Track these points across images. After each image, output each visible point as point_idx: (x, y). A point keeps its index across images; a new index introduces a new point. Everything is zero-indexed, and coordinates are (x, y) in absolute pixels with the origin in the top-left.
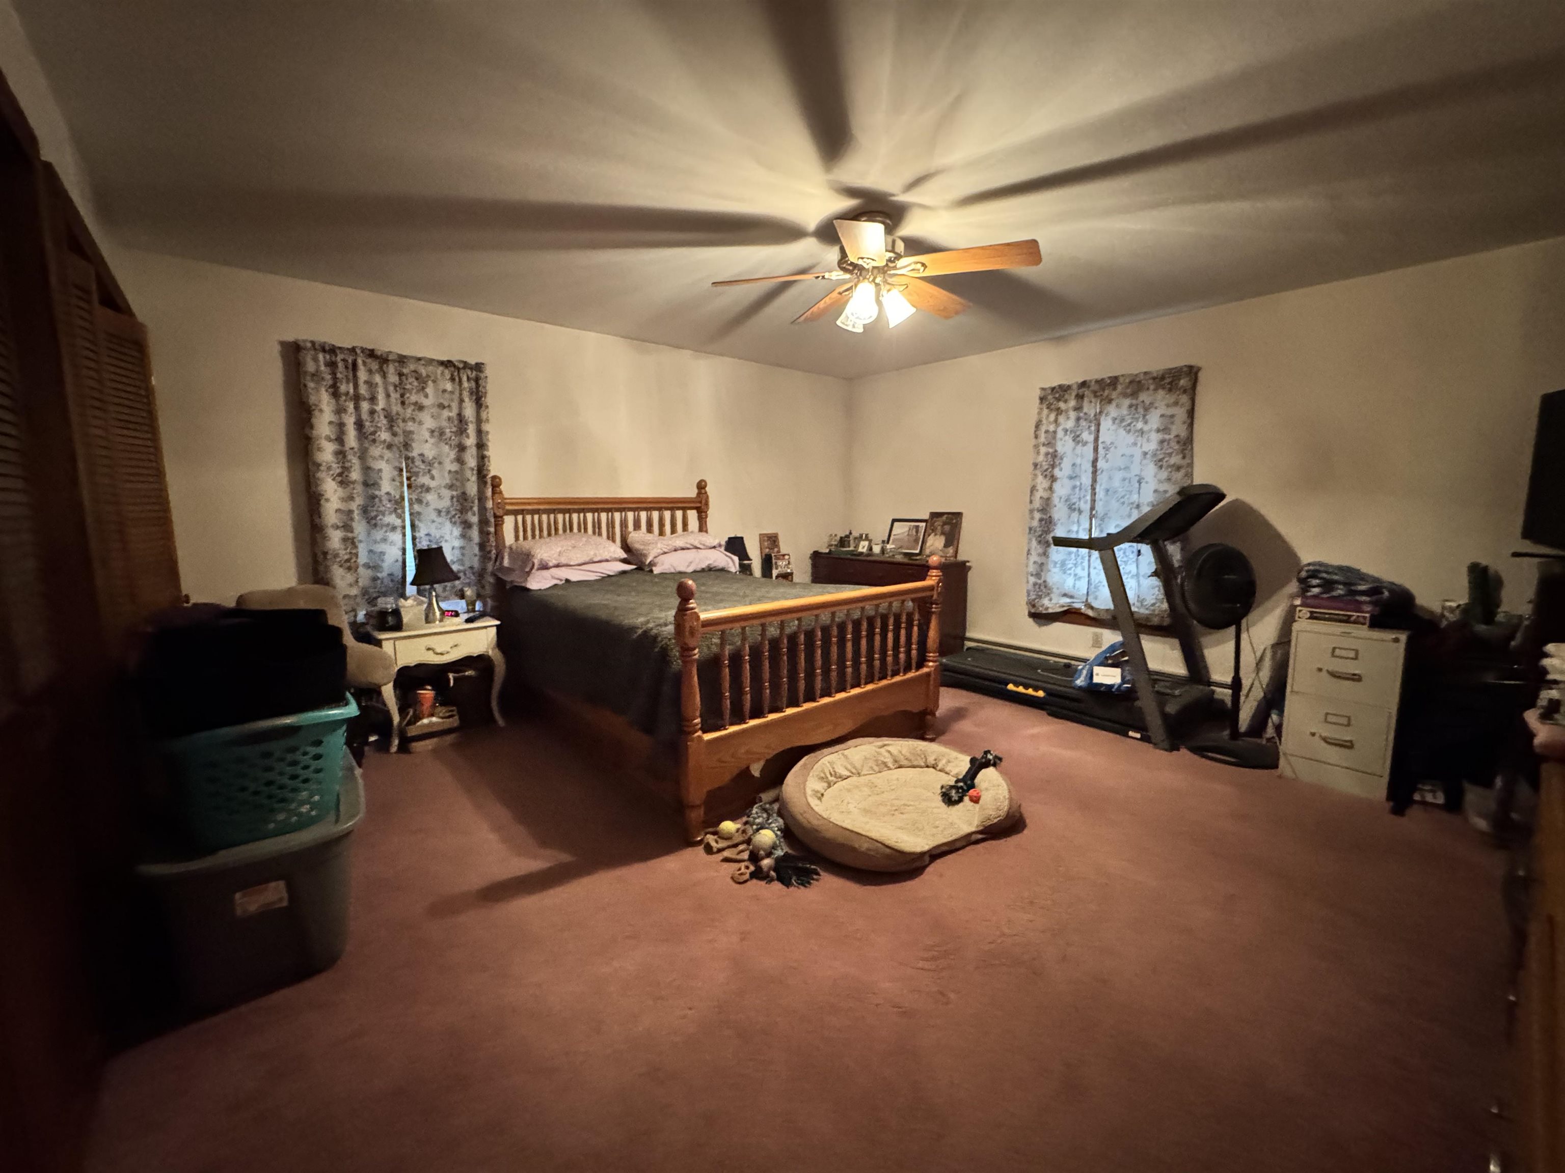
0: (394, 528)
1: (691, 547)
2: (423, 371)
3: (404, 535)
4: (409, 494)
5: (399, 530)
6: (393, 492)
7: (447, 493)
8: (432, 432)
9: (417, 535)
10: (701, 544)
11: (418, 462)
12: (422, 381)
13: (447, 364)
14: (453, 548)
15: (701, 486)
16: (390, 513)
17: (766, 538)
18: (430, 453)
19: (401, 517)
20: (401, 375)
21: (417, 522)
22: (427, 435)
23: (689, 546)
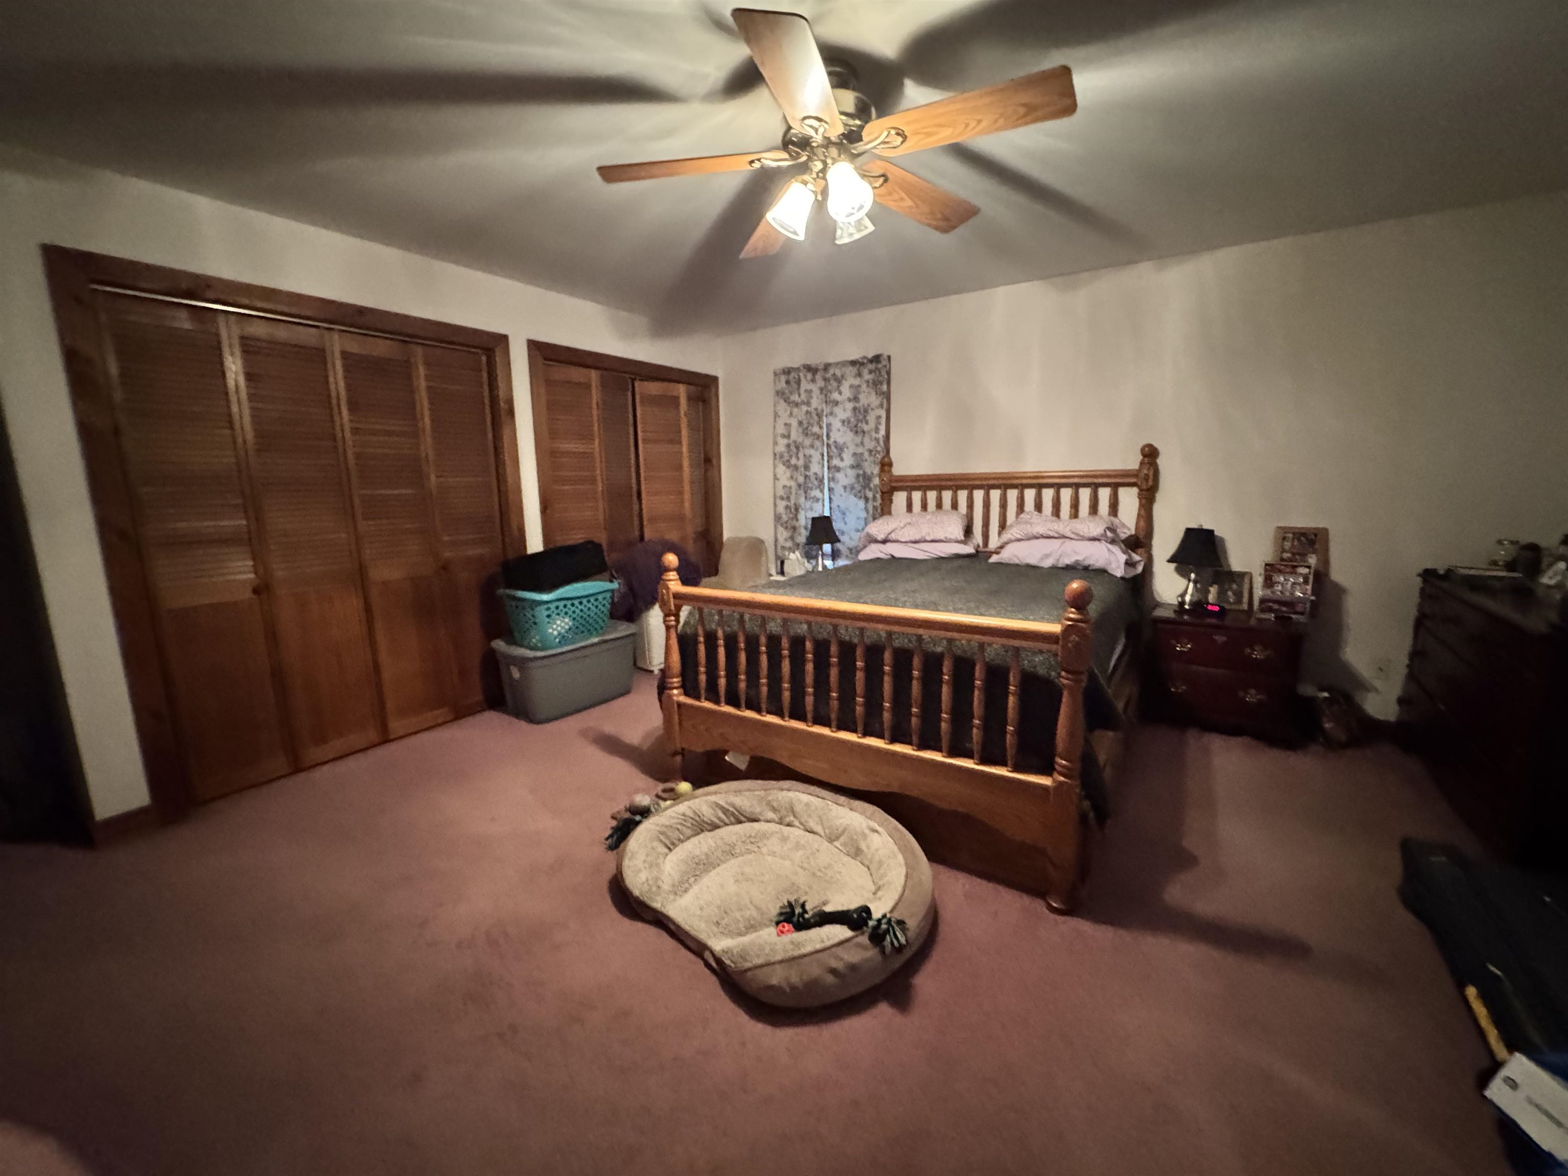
0: (818, 500)
1: (1056, 535)
2: (838, 373)
3: (823, 506)
4: (828, 473)
5: (821, 502)
6: (819, 473)
7: (852, 473)
8: (843, 422)
9: (832, 506)
10: (1073, 533)
11: (833, 447)
12: (839, 381)
13: (853, 363)
14: (858, 518)
15: (1150, 454)
16: (816, 489)
17: (1291, 535)
18: (841, 441)
19: (822, 491)
20: (825, 379)
21: (832, 497)
22: (839, 424)
23: (1051, 534)
